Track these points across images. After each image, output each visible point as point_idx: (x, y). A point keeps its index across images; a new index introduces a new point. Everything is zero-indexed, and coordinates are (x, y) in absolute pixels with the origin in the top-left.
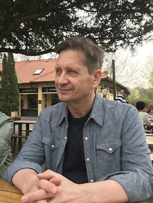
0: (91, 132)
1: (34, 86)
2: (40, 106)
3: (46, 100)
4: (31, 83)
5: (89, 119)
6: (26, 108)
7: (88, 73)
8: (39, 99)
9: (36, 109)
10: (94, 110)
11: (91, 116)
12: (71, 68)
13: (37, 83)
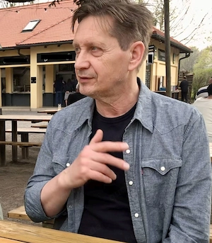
0: (135, 141)
1: (24, 53)
2: (34, 87)
3: (44, 77)
4: (19, 48)
5: (132, 121)
6: (10, 92)
7: (119, 48)
8: (32, 76)
9: (28, 92)
10: (140, 108)
11: (135, 117)
12: (92, 44)
13: (28, 47)
